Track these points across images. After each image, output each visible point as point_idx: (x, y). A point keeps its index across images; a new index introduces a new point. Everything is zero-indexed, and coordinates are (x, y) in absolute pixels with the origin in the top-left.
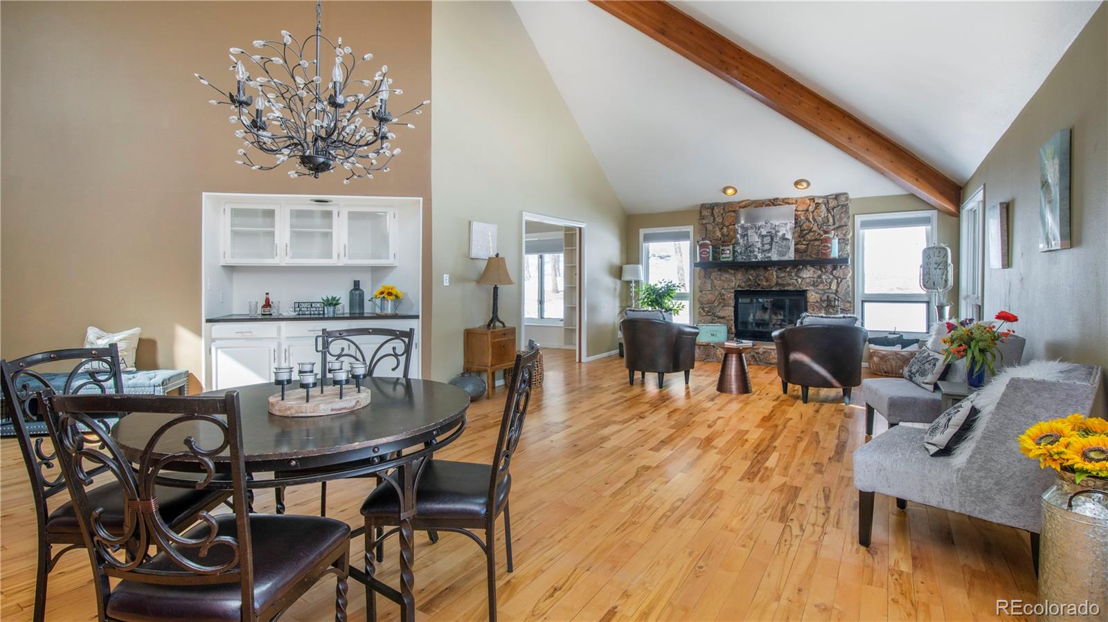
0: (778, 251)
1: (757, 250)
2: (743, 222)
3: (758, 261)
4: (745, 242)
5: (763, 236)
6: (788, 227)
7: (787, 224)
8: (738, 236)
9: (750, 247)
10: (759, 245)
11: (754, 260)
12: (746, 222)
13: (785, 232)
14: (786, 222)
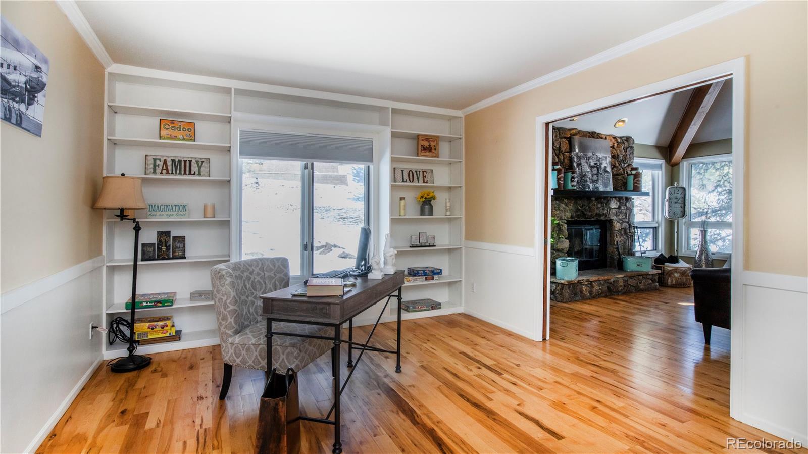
0: (603, 182)
1: (588, 180)
2: (577, 150)
3: (591, 191)
4: (580, 171)
5: (592, 167)
6: (608, 162)
7: (606, 157)
8: (575, 164)
9: (584, 176)
10: (590, 175)
11: (587, 190)
12: (580, 151)
13: (606, 165)
14: (605, 155)
